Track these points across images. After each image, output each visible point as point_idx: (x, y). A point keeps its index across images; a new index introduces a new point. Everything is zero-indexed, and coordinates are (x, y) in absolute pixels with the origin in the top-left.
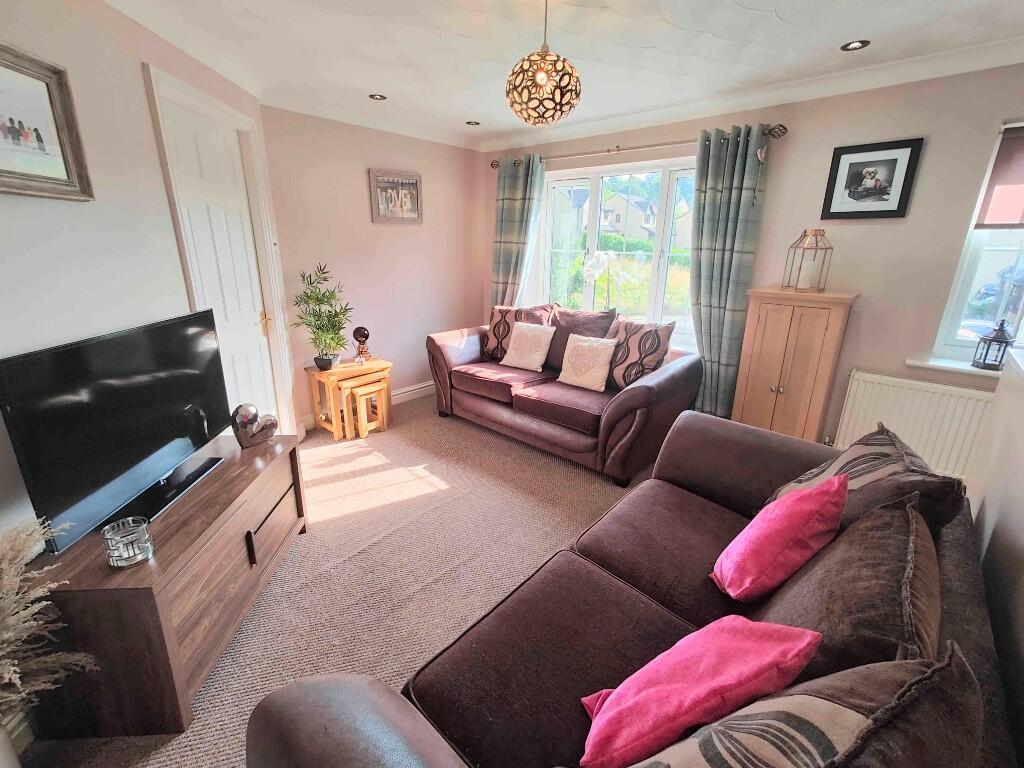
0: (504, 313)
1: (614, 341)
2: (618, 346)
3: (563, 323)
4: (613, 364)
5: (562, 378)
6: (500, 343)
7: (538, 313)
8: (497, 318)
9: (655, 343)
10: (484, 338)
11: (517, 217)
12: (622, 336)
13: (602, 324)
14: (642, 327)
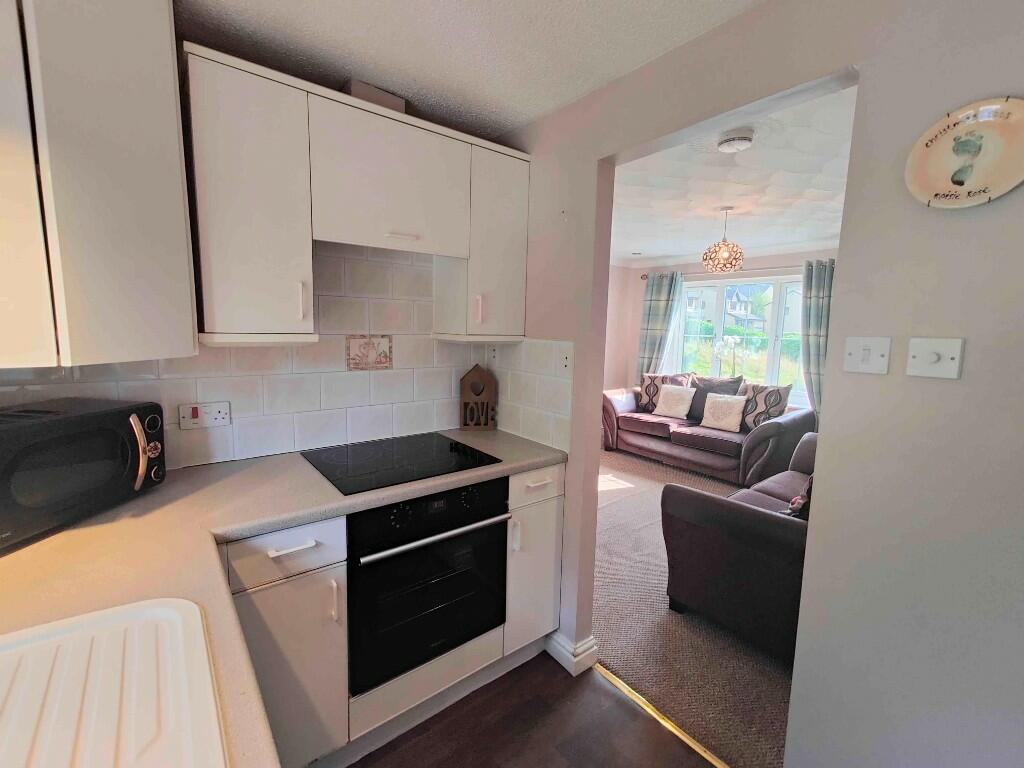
0: (653, 379)
1: (744, 398)
2: (748, 401)
3: (701, 385)
4: (744, 413)
5: (703, 423)
6: (651, 399)
7: (680, 379)
8: (648, 382)
9: (778, 398)
10: (637, 396)
11: (662, 312)
12: (750, 394)
13: (733, 386)
14: (766, 388)
